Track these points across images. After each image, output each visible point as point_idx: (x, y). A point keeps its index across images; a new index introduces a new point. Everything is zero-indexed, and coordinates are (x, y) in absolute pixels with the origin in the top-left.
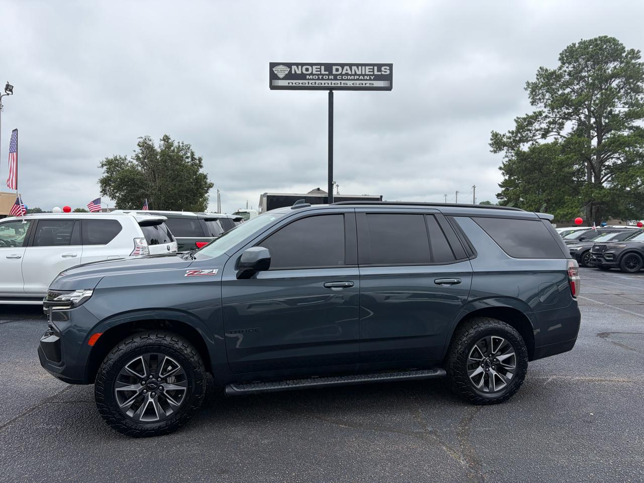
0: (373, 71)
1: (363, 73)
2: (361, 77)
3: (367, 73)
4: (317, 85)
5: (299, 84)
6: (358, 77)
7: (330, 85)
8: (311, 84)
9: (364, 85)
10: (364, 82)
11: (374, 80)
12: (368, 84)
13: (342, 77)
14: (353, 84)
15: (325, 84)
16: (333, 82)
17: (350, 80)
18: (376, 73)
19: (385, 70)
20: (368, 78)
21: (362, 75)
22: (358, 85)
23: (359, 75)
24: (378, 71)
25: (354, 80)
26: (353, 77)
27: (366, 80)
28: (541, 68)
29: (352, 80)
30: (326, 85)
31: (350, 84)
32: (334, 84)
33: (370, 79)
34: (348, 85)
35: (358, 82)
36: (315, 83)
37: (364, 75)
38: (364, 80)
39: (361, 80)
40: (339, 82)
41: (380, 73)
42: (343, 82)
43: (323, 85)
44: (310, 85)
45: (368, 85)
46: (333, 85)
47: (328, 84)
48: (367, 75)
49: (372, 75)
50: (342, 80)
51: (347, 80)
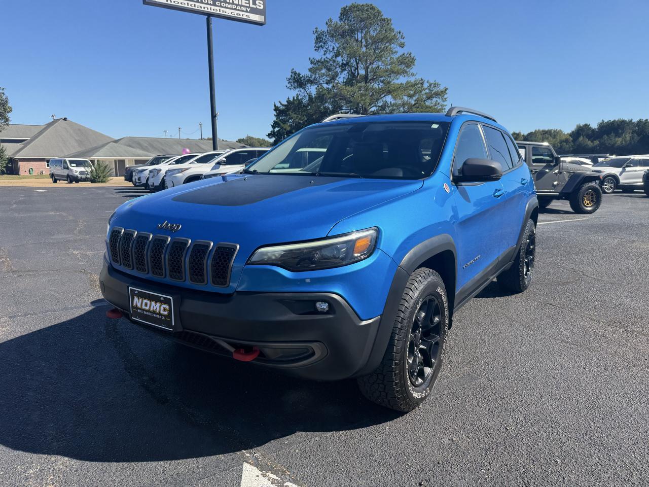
0: (249, 3)
1: (240, 3)
2: (238, 8)
3: (244, 4)
4: (196, 8)
5: (178, 3)
6: (235, 7)
7: (209, 10)
8: (191, 5)
9: (241, 16)
10: (241, 13)
11: (250, 12)
12: (245, 15)
13: (221, 4)
14: (231, 13)
15: (204, 8)
16: (213, 7)
17: (228, 8)
18: (251, 5)
19: (260, 5)
20: (245, 10)
21: (239, 5)
22: (236, 15)
23: (237, 5)
24: (253, 4)
25: (232, 9)
26: (231, 5)
27: (243, 11)
28: (330, 19)
29: (230, 8)
30: (206, 9)
31: (228, 12)
32: (214, 10)
33: (246, 11)
34: (227, 14)
35: (236, 12)
36: (195, 5)
37: (241, 6)
38: (241, 11)
39: (239, 10)
40: (218, 8)
41: (254, 6)
42: (222, 9)
43: (203, 9)
44: (189, 6)
45: (244, 17)
46: (212, 11)
47: (208, 9)
48: (244, 6)
49: (249, 7)
50: (221, 6)
51: (225, 7)
